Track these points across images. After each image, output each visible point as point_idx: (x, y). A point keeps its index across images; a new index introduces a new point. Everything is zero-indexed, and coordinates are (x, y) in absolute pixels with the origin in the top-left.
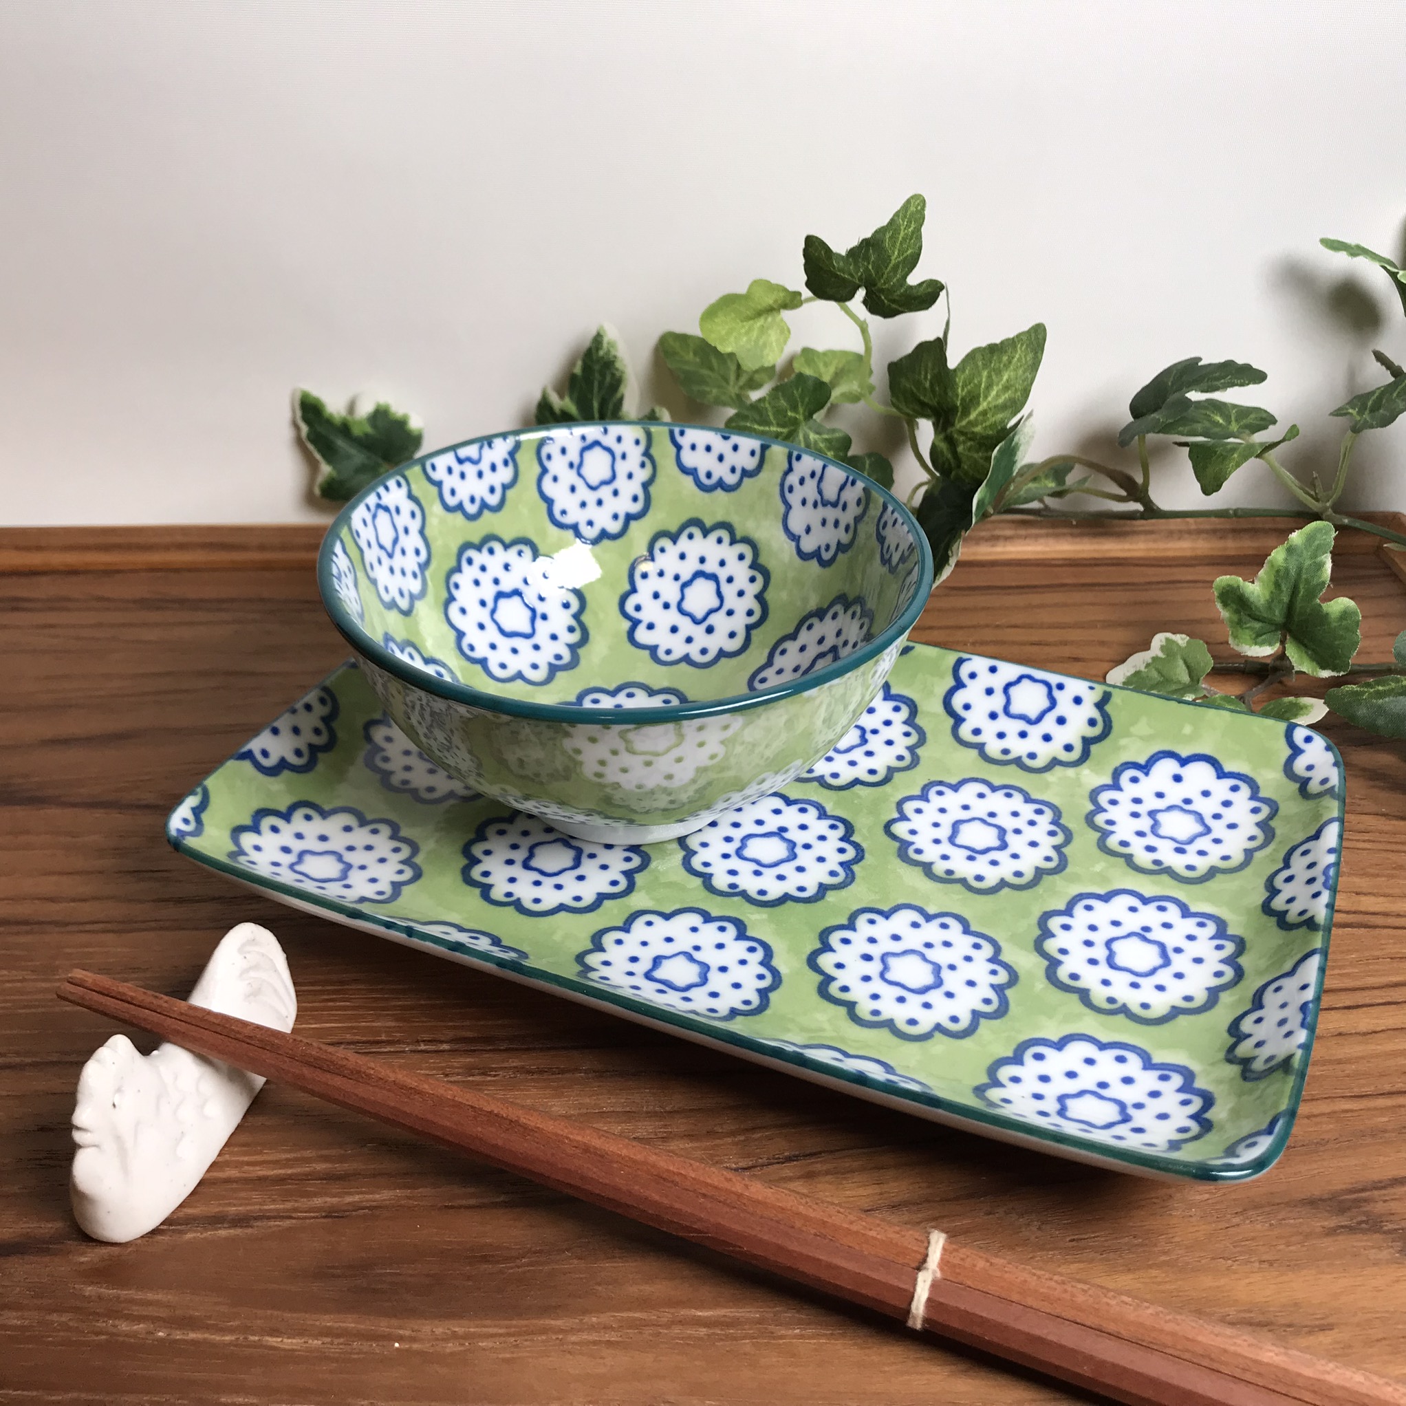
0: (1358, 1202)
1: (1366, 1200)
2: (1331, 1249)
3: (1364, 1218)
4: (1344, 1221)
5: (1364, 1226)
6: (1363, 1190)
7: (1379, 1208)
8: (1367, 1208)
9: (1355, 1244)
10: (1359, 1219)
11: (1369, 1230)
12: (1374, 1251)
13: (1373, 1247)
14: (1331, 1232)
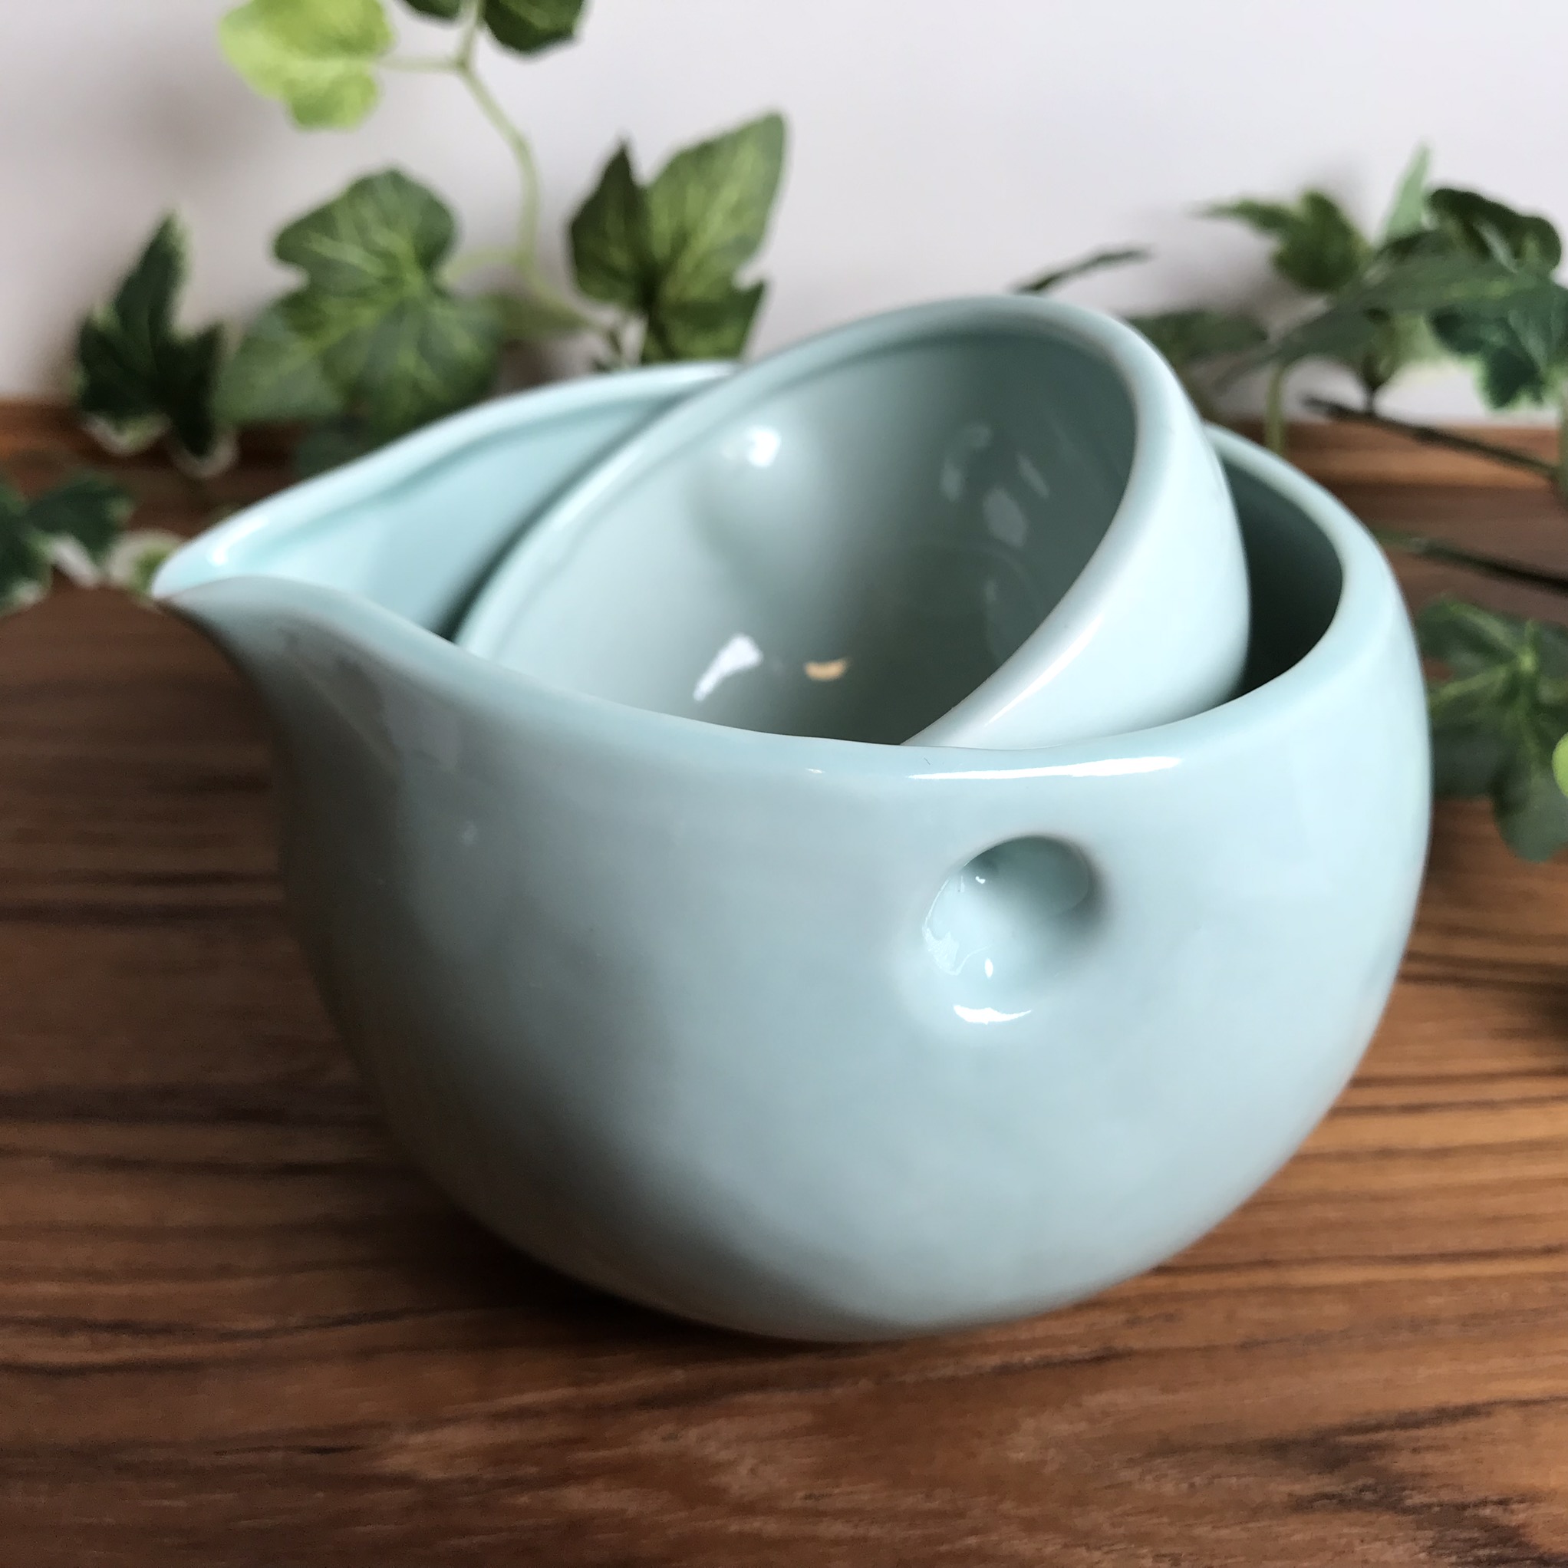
0: (1364, 1452)
1: (1380, 1448)
2: (1297, 1537)
3: (1370, 1481)
4: (1328, 1484)
5: (1368, 1496)
6: (1379, 1427)
7: (1403, 1463)
8: (1380, 1462)
9: (1346, 1530)
10: (1360, 1482)
11: (1375, 1504)
12: (1378, 1545)
13: (1376, 1539)
14: (1300, 1506)
